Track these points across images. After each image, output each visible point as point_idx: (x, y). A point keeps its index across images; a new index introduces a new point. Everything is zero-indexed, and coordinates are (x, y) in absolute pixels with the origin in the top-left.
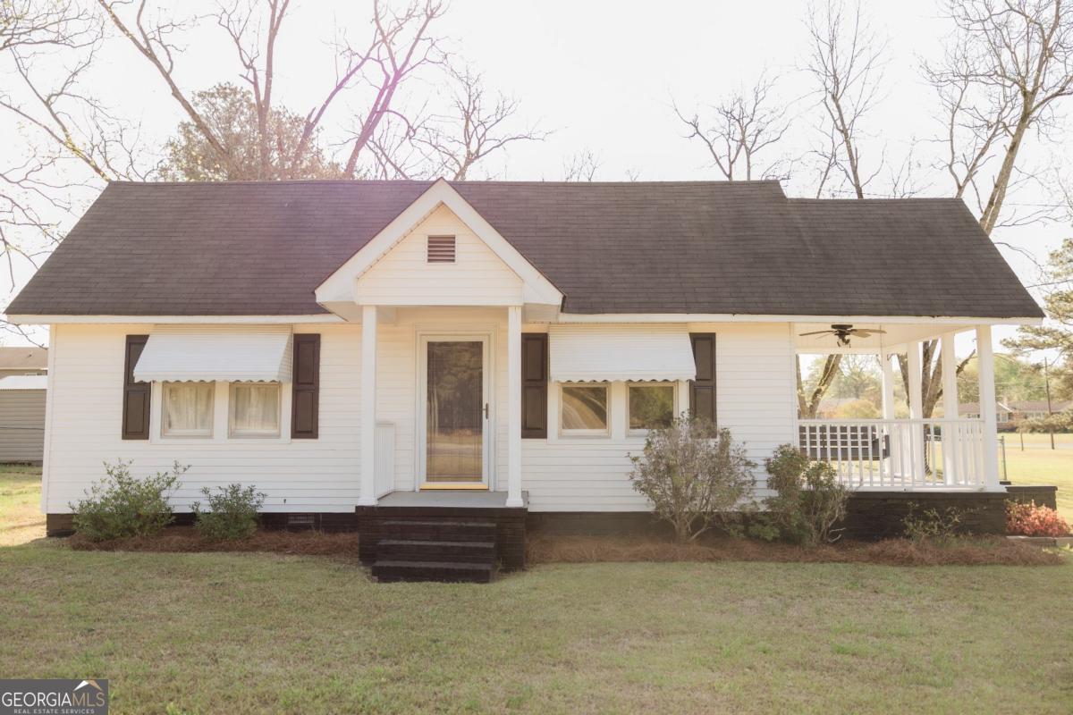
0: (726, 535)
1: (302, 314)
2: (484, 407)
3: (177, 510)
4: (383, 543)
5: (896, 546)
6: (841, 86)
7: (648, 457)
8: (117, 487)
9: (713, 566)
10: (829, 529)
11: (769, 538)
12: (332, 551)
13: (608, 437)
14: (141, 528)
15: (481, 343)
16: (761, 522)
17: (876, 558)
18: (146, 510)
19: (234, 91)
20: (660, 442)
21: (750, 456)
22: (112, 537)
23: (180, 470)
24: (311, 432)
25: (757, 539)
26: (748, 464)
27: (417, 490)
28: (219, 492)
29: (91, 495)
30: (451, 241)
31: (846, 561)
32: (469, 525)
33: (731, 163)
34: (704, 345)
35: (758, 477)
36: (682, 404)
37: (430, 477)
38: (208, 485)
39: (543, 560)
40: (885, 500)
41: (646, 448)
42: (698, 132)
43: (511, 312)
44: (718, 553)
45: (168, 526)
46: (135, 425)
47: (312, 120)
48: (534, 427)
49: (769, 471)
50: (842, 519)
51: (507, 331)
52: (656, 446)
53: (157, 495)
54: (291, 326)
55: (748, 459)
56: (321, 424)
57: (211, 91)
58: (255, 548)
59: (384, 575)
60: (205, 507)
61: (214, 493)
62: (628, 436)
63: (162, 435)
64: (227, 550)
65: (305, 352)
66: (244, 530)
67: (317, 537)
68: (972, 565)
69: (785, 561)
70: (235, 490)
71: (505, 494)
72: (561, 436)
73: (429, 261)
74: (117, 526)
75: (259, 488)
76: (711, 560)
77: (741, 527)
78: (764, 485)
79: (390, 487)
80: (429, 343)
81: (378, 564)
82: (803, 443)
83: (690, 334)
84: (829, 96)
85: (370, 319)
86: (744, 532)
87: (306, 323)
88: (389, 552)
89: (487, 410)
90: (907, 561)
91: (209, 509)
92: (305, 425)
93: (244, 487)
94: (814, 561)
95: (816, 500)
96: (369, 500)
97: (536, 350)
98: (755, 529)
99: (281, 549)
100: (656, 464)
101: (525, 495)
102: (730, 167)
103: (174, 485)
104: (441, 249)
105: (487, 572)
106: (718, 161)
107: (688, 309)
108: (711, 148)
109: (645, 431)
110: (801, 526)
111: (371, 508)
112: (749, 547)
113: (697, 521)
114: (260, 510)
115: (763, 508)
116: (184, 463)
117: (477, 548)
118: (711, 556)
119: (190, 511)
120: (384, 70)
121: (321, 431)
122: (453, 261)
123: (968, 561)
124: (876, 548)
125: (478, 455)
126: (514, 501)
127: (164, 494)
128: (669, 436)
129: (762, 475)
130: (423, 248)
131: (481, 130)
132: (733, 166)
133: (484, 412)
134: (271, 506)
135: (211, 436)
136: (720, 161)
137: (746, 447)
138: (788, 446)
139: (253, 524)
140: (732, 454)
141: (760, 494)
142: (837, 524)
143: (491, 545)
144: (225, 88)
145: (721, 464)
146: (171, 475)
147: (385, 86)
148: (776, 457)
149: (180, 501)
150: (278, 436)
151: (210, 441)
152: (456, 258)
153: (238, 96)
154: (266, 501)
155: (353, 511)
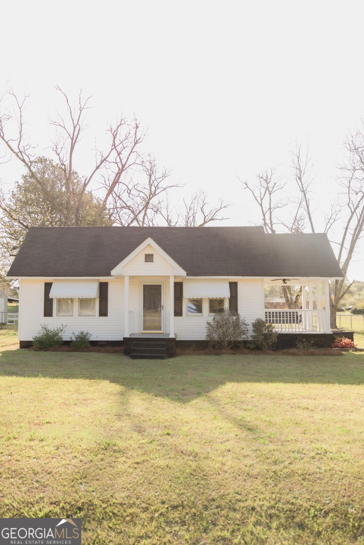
0: (239, 347)
1: (103, 276)
2: (162, 306)
3: (64, 340)
4: (132, 348)
5: (291, 350)
6: (302, 174)
7: (214, 322)
8: (45, 332)
9: (233, 356)
10: (272, 345)
11: (252, 348)
12: (114, 352)
13: (202, 316)
14: (54, 345)
15: (161, 285)
16: (250, 343)
17: (284, 354)
18: (55, 339)
19: (46, 160)
20: (218, 318)
21: (246, 322)
22: (46, 347)
23: (64, 326)
24: (105, 314)
25: (249, 348)
26: (246, 324)
27: (140, 333)
28: (78, 334)
29: (39, 334)
30: (152, 255)
31: (275, 355)
32: (158, 343)
33: (262, 200)
34: (233, 286)
35: (249, 329)
36: (226, 305)
37: (145, 329)
38: (74, 332)
39: (180, 355)
40: (292, 336)
41: (213, 320)
42: (248, 187)
43: (171, 277)
44: (235, 352)
45: (62, 344)
46: (48, 312)
47: (86, 182)
48: (178, 312)
49: (254, 327)
50: (276, 342)
51: (169, 281)
52: (217, 319)
53: (57, 334)
54: (99, 280)
55: (246, 323)
56: (109, 312)
57: (35, 160)
58: (90, 351)
59: (134, 357)
60: (74, 339)
61: (76, 334)
62: (209, 316)
63: (57, 315)
64: (82, 352)
65: (103, 288)
66: (87, 345)
67: (109, 348)
68: (313, 355)
69: (256, 354)
70: (82, 333)
71: (169, 334)
72: (187, 316)
73: (145, 262)
74: (47, 344)
75: (90, 332)
76: (233, 354)
77: (243, 344)
78: (251, 331)
79: (132, 333)
80: (144, 285)
81: (131, 354)
82: (266, 318)
83: (229, 282)
84: (298, 177)
85: (127, 280)
86: (244, 346)
87: (103, 279)
88: (134, 351)
89: (163, 307)
90: (294, 354)
91: (75, 340)
92: (103, 312)
93: (85, 332)
94: (265, 354)
95: (268, 336)
96: (127, 336)
97: (179, 287)
98: (248, 345)
99: (98, 351)
100: (217, 325)
101: (175, 334)
102: (261, 201)
103: (63, 331)
104: (149, 258)
105: (164, 357)
106: (256, 199)
107: (228, 275)
108: (253, 194)
109: (213, 314)
110: (262, 344)
111: (128, 338)
112: (245, 351)
113: (230, 343)
114: (90, 340)
115: (250, 339)
116: (65, 324)
117: (161, 350)
118: (233, 353)
119: (69, 340)
120: (118, 166)
121: (109, 314)
122: (153, 262)
123: (313, 354)
124: (285, 351)
125: (160, 321)
126: (172, 336)
127: (60, 334)
128: (221, 315)
129: (250, 328)
130: (143, 258)
131: (156, 183)
132: (262, 201)
133: (162, 308)
134: (93, 338)
135: (72, 316)
136: (257, 199)
137: (245, 319)
138: (260, 319)
139: (89, 344)
140: (241, 321)
141: (250, 334)
142: (274, 343)
143: (165, 349)
144: (42, 159)
145: (237, 325)
146: (61, 328)
147: (118, 173)
148: (256, 322)
149: (66, 336)
150: (95, 316)
151: (72, 317)
152: (154, 261)
153: (48, 162)
154: (92, 337)
155: (122, 340)
